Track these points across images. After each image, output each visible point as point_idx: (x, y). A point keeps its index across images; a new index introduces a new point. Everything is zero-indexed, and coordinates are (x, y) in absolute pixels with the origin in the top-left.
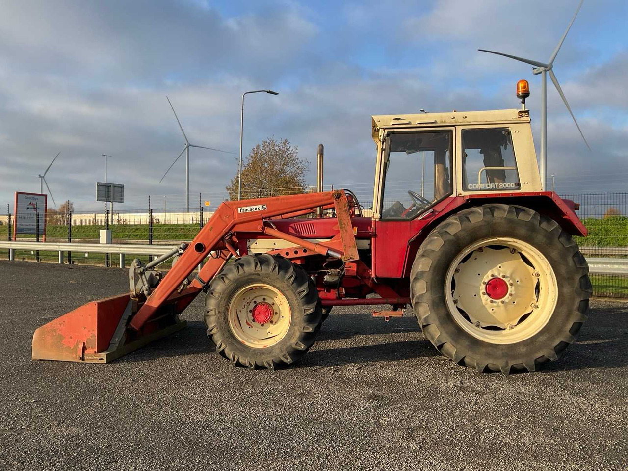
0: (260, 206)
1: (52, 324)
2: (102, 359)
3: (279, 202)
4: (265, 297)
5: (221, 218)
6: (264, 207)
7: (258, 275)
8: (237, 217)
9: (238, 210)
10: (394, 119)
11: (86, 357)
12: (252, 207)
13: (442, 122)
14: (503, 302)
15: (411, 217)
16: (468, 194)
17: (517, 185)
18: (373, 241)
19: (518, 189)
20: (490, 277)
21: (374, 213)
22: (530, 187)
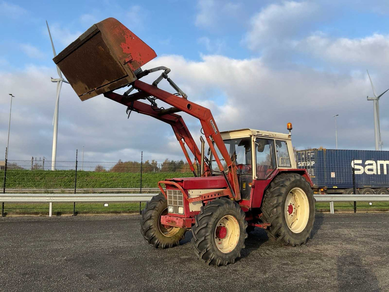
4: (221, 223)
10: (257, 132)
13: (270, 136)
14: (292, 215)
15: (265, 178)
16: (279, 168)
17: (291, 165)
18: (252, 190)
19: (291, 167)
20: (290, 204)
21: (254, 176)
22: (294, 167)
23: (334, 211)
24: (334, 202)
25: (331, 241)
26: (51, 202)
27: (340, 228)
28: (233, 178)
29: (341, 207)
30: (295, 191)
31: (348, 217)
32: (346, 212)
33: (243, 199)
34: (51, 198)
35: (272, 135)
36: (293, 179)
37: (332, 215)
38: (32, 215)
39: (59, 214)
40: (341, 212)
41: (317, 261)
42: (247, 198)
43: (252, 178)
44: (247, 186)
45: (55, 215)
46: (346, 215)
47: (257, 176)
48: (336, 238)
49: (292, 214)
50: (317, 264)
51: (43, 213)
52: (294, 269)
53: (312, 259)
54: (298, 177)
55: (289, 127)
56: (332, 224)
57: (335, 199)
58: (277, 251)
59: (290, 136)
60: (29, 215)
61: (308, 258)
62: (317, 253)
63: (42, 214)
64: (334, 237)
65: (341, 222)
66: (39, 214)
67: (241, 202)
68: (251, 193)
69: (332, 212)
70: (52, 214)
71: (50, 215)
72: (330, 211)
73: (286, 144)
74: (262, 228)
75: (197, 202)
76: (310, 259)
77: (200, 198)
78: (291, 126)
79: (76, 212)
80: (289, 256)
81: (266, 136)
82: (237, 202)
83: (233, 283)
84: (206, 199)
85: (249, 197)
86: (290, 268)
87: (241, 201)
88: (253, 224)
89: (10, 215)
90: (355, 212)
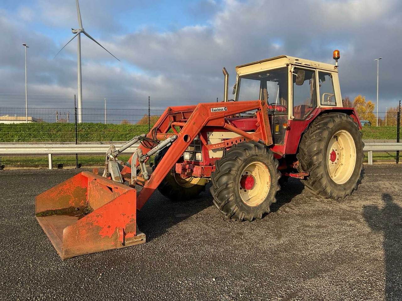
0: (223, 108)
1: (88, 217)
2: (142, 240)
3: (234, 105)
4: (247, 171)
5: (200, 115)
6: (226, 109)
7: (257, 155)
8: (210, 115)
9: (210, 110)
10: (295, 60)
11: (126, 243)
12: (219, 108)
13: (312, 66)
14: (336, 163)
15: (303, 119)
16: (322, 107)
17: (336, 103)
18: (287, 132)
19: (336, 106)
20: (332, 151)
21: (290, 116)
22: (340, 105)
23: (373, 162)
24: (373, 151)
25: (369, 196)
26: (50, 153)
27: (380, 181)
28: (263, 119)
29: (380, 157)
30: (339, 134)
31: (389, 168)
32: (387, 163)
33: (275, 144)
34: (50, 149)
35: (314, 65)
36: (337, 120)
37: (370, 166)
38: (31, 168)
39: (60, 166)
40: (380, 163)
41: (351, 222)
42: (280, 143)
43: (287, 118)
44: (281, 128)
45: (57, 167)
46: (386, 166)
47: (293, 116)
48: (376, 192)
49: (336, 161)
50: (351, 225)
51: (42, 165)
52: (319, 232)
53: (344, 219)
54: (345, 117)
55: (336, 55)
56: (371, 176)
57: (374, 148)
58: (300, 209)
59: (336, 66)
60: (28, 168)
61: (339, 217)
62: (351, 211)
63: (42, 167)
64: (373, 191)
65: (381, 173)
66: (39, 166)
67: (272, 148)
68: (286, 137)
69: (370, 162)
70: (52, 167)
71: (50, 168)
72: (368, 162)
73: (332, 77)
74: (297, 178)
75: (218, 150)
76: (341, 219)
77: (222, 145)
78: (338, 54)
79: (79, 164)
80: (315, 215)
81: (307, 66)
82: (268, 148)
83: (233, 252)
84: (229, 146)
85: (283, 142)
86: (314, 232)
87: (272, 146)
88: (287, 173)
89: (8, 168)
90: (397, 162)
